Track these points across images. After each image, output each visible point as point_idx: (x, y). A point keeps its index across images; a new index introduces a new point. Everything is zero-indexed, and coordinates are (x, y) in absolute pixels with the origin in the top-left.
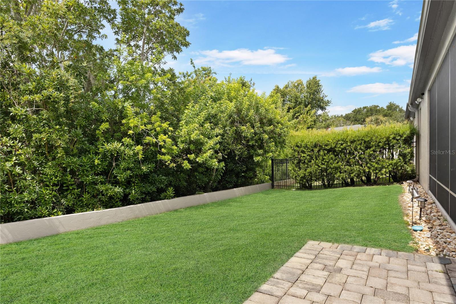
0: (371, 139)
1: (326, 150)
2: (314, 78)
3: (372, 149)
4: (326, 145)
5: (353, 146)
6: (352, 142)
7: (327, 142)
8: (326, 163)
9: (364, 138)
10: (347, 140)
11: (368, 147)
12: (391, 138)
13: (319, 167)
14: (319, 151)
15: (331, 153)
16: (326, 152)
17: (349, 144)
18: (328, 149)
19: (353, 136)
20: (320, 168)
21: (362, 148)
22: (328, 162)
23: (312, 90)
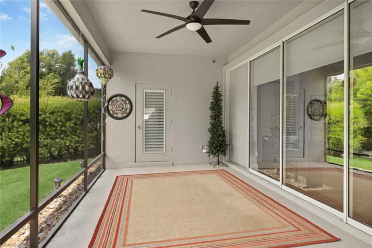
0: (72, 112)
1: (21, 121)
2: (70, 52)
3: (72, 122)
4: (22, 115)
5: (53, 117)
6: (52, 113)
7: (22, 112)
8: (21, 137)
9: (64, 110)
10: (46, 111)
11: (69, 119)
12: (91, 112)
13: (13, 141)
14: (13, 121)
15: (27, 125)
16: (21, 123)
17: (48, 115)
18: (23, 120)
19: (54, 106)
20: (14, 143)
21: (63, 120)
22: (24, 135)
23: (66, 61)
